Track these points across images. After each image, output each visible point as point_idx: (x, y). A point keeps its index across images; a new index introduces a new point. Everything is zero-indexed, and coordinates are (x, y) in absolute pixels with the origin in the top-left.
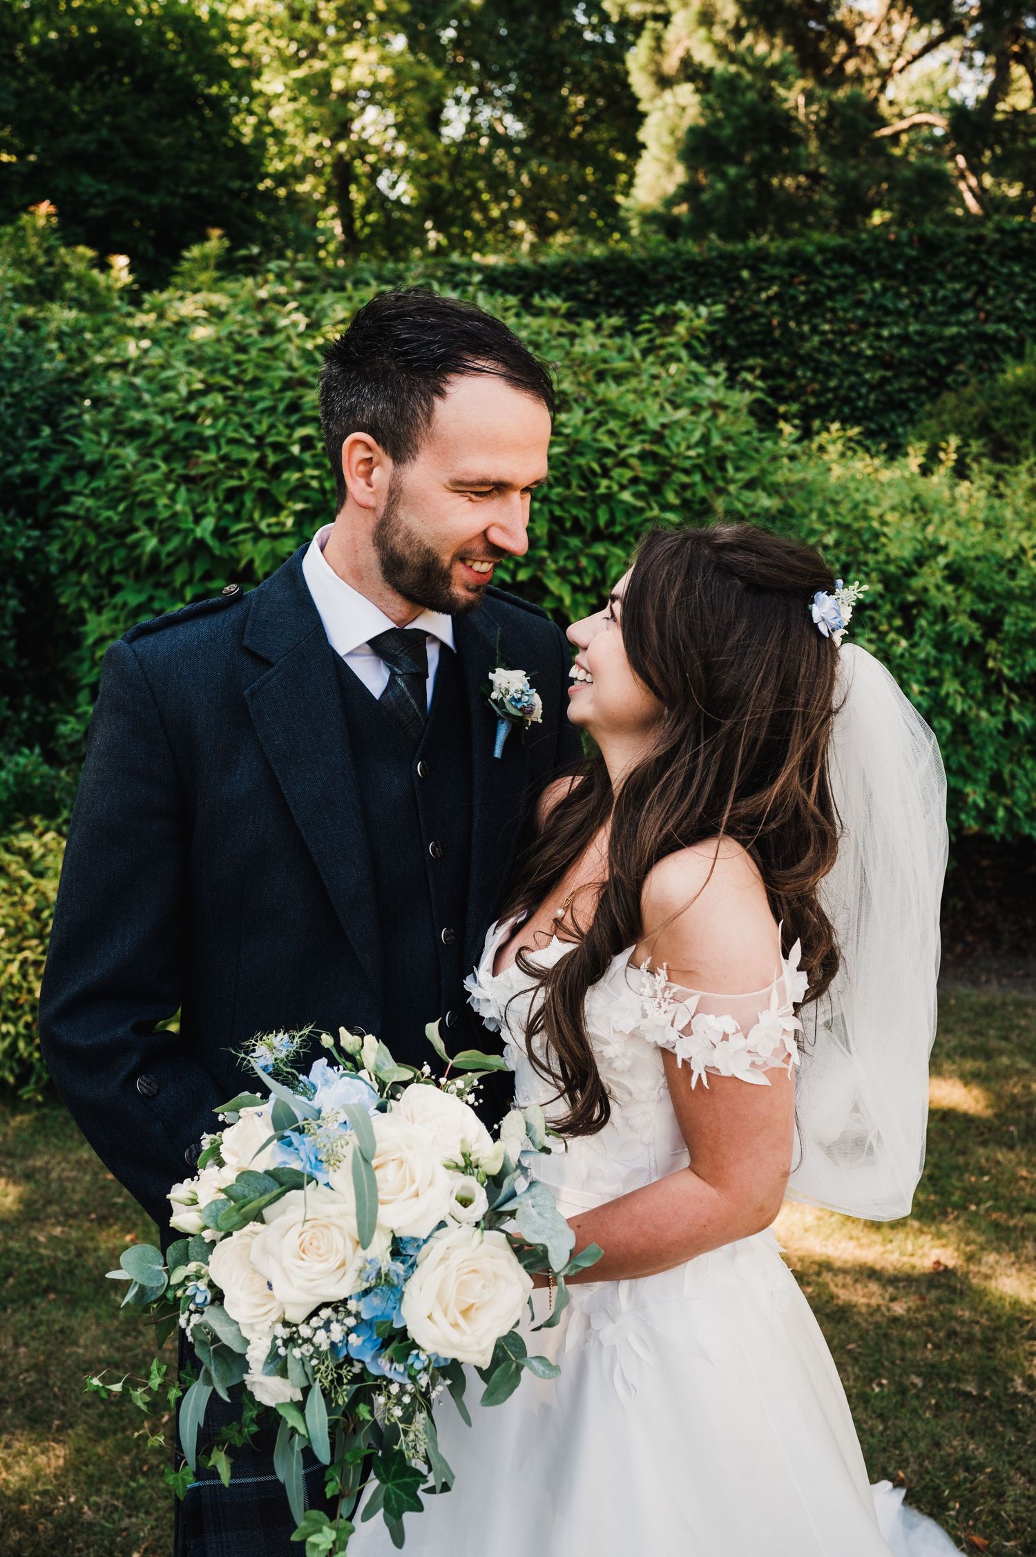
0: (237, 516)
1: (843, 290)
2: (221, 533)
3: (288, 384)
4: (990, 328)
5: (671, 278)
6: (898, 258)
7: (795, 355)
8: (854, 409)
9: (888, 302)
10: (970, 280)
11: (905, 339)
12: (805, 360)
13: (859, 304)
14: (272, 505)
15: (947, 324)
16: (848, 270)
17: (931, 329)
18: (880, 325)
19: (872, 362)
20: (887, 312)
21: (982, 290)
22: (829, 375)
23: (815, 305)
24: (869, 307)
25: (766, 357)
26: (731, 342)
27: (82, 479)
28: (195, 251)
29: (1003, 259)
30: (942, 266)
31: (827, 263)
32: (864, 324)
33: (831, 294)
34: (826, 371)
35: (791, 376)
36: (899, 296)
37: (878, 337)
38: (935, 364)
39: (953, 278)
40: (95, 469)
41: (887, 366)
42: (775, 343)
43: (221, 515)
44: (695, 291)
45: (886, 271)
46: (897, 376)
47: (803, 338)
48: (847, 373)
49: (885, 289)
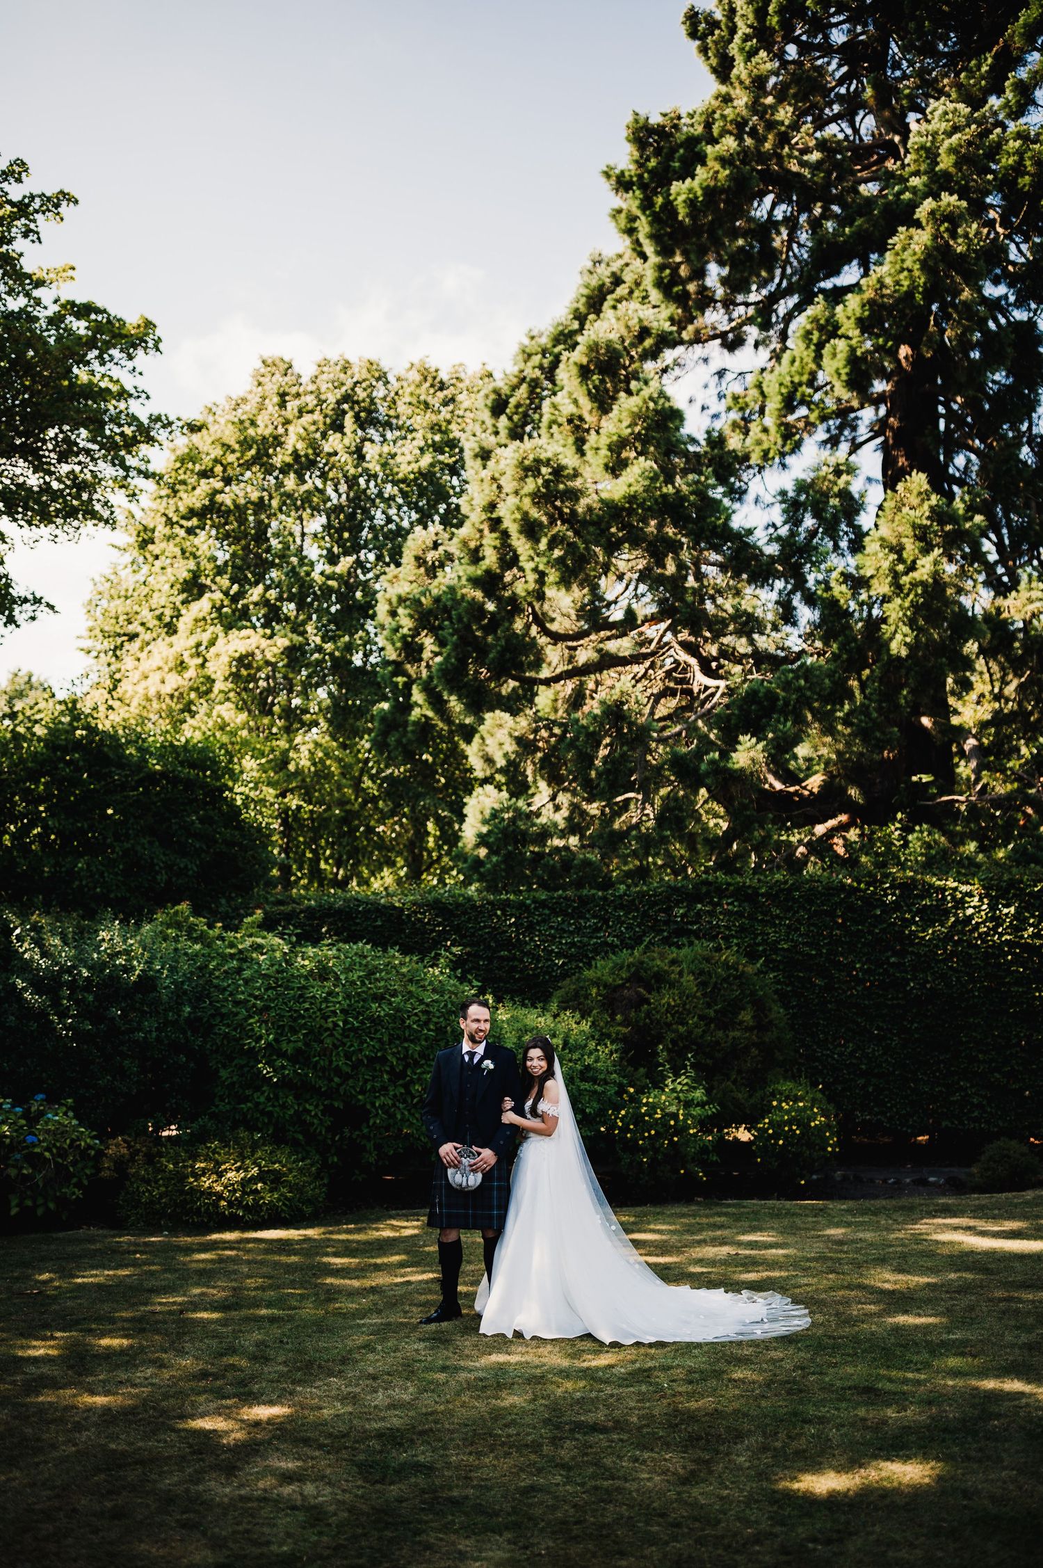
0: (282, 1035)
1: (544, 921)
2: (276, 1040)
3: (299, 988)
4: (610, 940)
5: (464, 913)
6: (570, 906)
7: (522, 952)
8: (551, 976)
9: (565, 926)
10: (601, 918)
11: (573, 944)
12: (528, 954)
13: (552, 927)
14: (294, 1031)
15: (591, 938)
16: (547, 912)
17: (585, 939)
18: (561, 937)
19: (559, 956)
20: (565, 932)
21: (606, 922)
22: (539, 961)
23: (531, 928)
24: (557, 929)
25: (509, 951)
26: (493, 944)
27: (218, 1019)
28: (249, 919)
29: (615, 909)
30: (589, 911)
31: (536, 908)
32: (554, 937)
33: (538, 923)
34: (538, 959)
35: (522, 961)
36: (571, 925)
37: (561, 943)
38: (587, 956)
39: (594, 917)
40: (223, 1016)
41: (565, 957)
42: (514, 946)
43: (276, 1034)
44: (476, 919)
45: (563, 913)
46: (570, 962)
47: (526, 943)
48: (547, 960)
49: (563, 921)
